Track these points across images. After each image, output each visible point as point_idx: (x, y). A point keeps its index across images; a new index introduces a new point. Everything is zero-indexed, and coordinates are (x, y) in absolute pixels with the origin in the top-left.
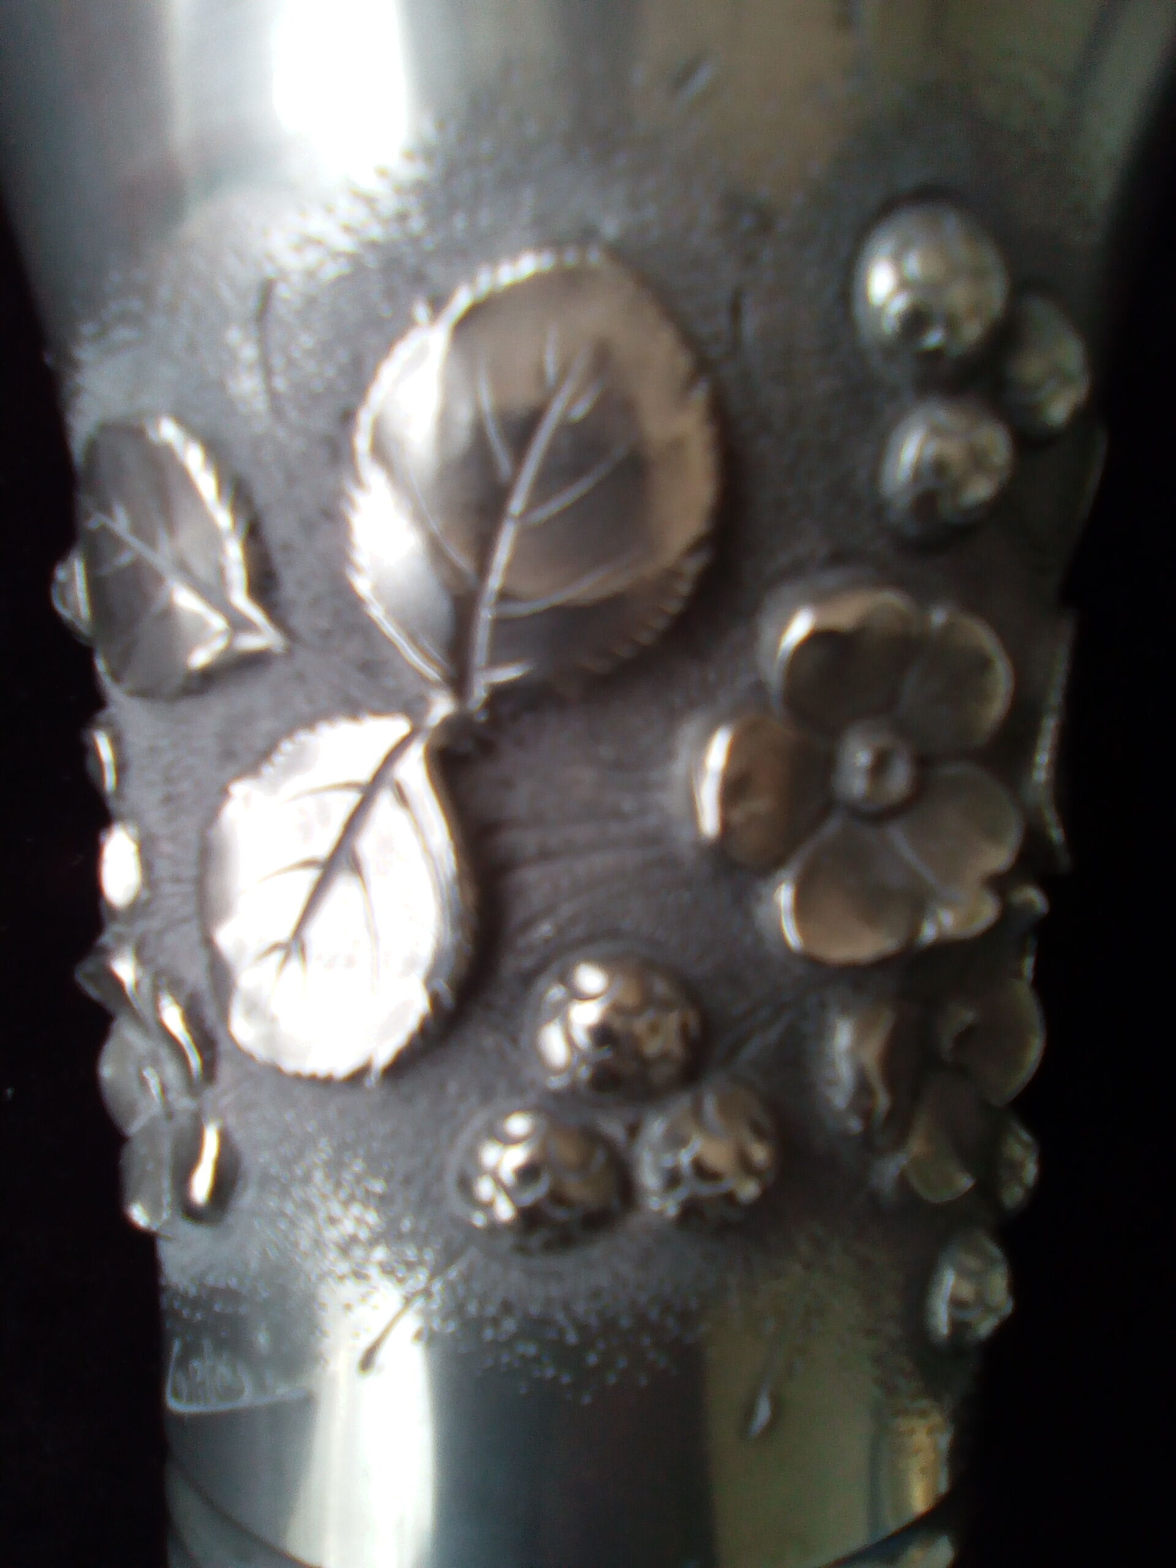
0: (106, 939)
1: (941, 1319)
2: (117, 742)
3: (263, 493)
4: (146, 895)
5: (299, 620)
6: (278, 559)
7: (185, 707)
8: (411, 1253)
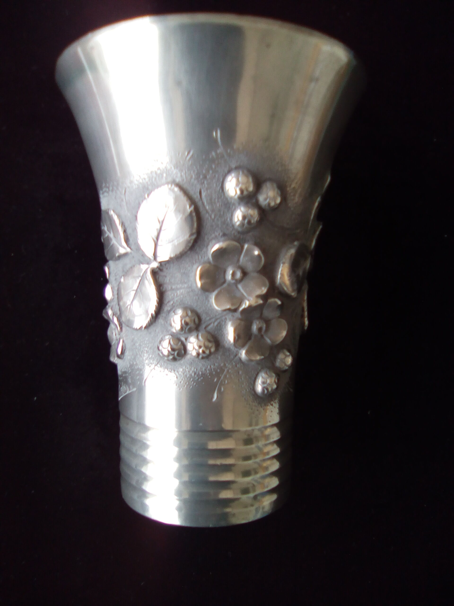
0: (107, 307)
1: (259, 388)
2: (109, 268)
3: (126, 225)
4: (113, 298)
5: (132, 247)
6: (129, 236)
7: (117, 262)
8: (151, 361)
